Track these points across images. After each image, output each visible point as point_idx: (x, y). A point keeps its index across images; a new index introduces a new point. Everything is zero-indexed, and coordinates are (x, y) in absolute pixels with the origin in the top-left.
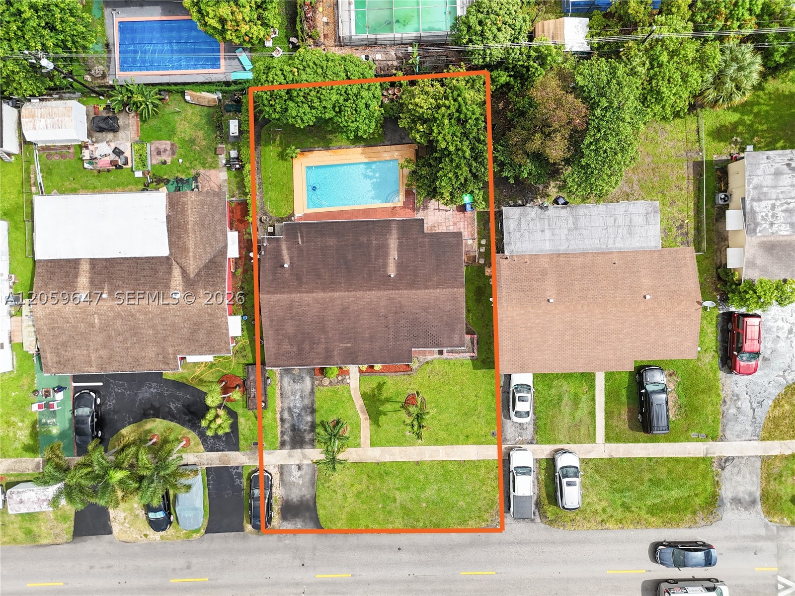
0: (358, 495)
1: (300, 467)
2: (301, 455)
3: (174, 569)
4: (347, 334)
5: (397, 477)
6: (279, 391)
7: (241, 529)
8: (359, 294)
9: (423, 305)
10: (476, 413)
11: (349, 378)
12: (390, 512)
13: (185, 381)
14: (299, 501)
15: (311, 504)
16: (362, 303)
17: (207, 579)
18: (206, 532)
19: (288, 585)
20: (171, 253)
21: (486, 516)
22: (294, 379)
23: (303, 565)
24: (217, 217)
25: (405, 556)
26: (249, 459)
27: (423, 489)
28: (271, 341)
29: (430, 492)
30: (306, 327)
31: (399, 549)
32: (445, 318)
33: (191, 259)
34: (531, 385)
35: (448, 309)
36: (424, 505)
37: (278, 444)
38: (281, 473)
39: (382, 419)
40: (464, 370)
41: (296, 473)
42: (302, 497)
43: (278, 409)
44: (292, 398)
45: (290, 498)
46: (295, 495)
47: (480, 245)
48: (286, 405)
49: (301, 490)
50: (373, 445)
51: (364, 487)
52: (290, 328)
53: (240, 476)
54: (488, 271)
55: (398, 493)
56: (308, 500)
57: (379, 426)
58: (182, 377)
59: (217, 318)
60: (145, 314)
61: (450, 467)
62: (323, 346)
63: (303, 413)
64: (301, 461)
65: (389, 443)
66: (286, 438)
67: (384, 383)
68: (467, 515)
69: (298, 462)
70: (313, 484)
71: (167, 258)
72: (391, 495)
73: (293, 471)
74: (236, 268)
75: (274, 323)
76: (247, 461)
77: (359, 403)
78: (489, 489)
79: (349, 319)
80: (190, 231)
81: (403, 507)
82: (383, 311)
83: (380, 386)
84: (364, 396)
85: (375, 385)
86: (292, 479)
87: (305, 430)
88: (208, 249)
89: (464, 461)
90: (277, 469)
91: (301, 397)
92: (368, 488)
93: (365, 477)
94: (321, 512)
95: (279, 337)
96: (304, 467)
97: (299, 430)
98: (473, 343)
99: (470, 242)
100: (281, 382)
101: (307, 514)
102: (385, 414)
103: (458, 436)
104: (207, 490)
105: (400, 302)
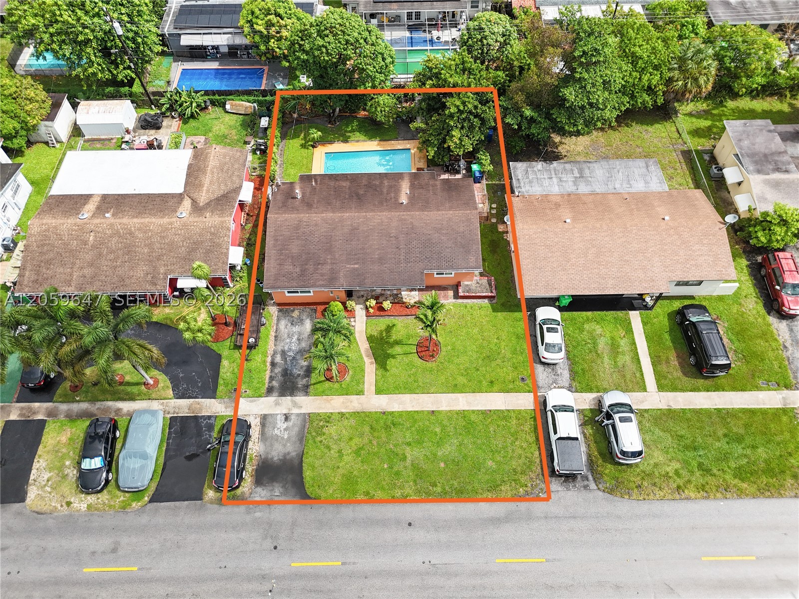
0: (357, 452)
1: (287, 418)
2: (290, 403)
3: (94, 553)
4: (355, 255)
5: (407, 429)
6: (273, 334)
7: (199, 497)
8: (370, 215)
9: (436, 226)
10: (500, 357)
11: (355, 321)
12: (398, 474)
13: (169, 323)
14: (280, 460)
15: (296, 462)
16: (372, 224)
17: (135, 569)
18: (151, 501)
19: (249, 579)
20: (185, 191)
21: (523, 479)
22: (293, 321)
23: (275, 548)
24: (236, 166)
25: (418, 535)
26: (226, 408)
27: (439, 444)
28: (272, 261)
29: (448, 449)
30: (312, 248)
31: (410, 524)
32: (459, 239)
33: (204, 192)
34: (559, 320)
35: (461, 229)
36: (442, 465)
37: (264, 390)
38: (263, 425)
39: (390, 363)
40: (483, 313)
41: (281, 424)
42: (285, 455)
43: (270, 352)
44: (288, 340)
45: (270, 456)
46: (277, 453)
47: (491, 208)
48: (279, 348)
49: (285, 446)
50: (379, 391)
51: (366, 440)
52: (295, 248)
53: (211, 427)
54: (501, 228)
55: (408, 449)
56: (291, 460)
57: (386, 370)
58: (166, 318)
59: (220, 237)
60: (145, 232)
61: (473, 417)
62: (329, 267)
63: (298, 357)
64: (289, 409)
65: (399, 389)
66: (275, 384)
67: (394, 325)
68: (498, 477)
69: (285, 411)
70: (302, 438)
71: (181, 194)
72: (400, 452)
73: (278, 422)
74: (246, 223)
75: (279, 243)
76: (223, 409)
77: (363, 345)
78: (525, 445)
79: (358, 240)
80: (208, 172)
81: (415, 467)
82: (393, 232)
83: (389, 329)
84: (370, 339)
85: (383, 327)
86: (276, 432)
87: (299, 375)
88: (223, 187)
89: (490, 411)
90: (258, 420)
91: (299, 340)
92: (370, 441)
93: (367, 429)
94: (307, 474)
95: (282, 257)
96: (293, 417)
97: (291, 374)
98: (490, 285)
99: (481, 206)
100: (277, 325)
101: (290, 477)
102: (393, 357)
103: (480, 382)
104: (165, 445)
105: (412, 223)
